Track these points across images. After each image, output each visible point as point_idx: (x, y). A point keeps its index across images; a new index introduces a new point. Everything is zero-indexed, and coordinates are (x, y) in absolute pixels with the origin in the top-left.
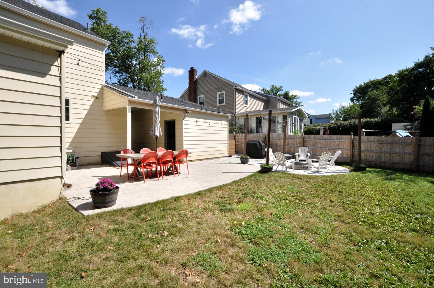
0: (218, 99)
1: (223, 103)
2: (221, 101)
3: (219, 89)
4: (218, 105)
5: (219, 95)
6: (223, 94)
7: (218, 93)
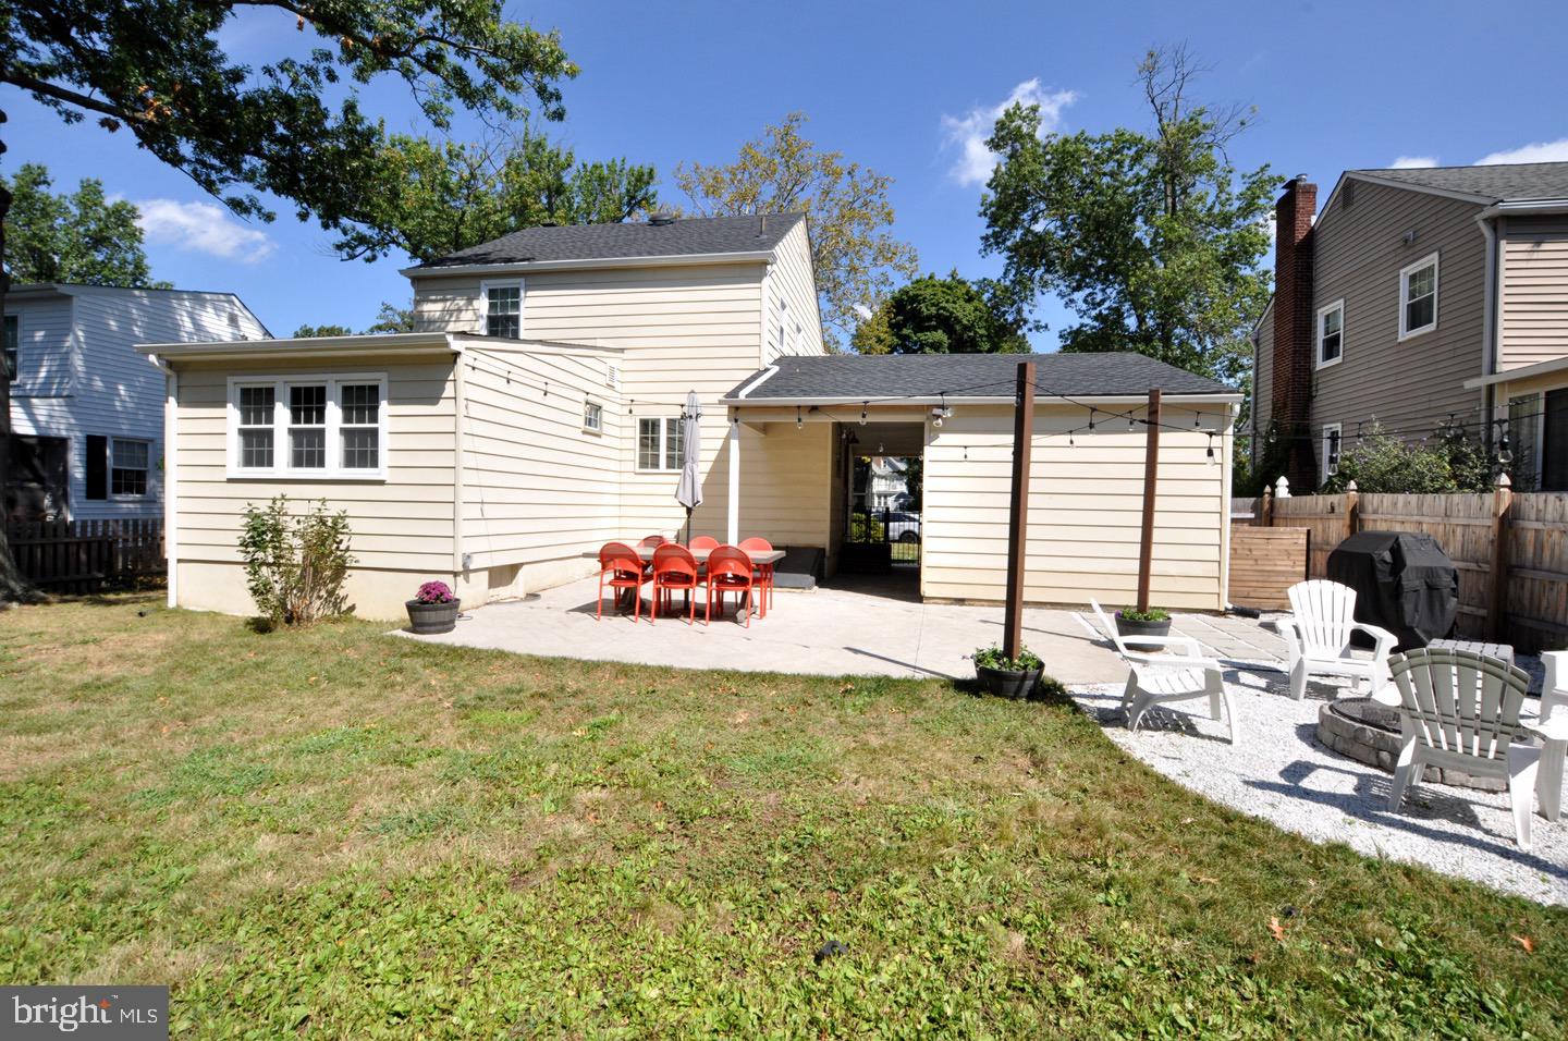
0: (1404, 302)
1: (1431, 321)
2: (1418, 315)
3: (1410, 247)
4: (1404, 335)
5: (1413, 278)
6: (1431, 268)
7: (1402, 271)
